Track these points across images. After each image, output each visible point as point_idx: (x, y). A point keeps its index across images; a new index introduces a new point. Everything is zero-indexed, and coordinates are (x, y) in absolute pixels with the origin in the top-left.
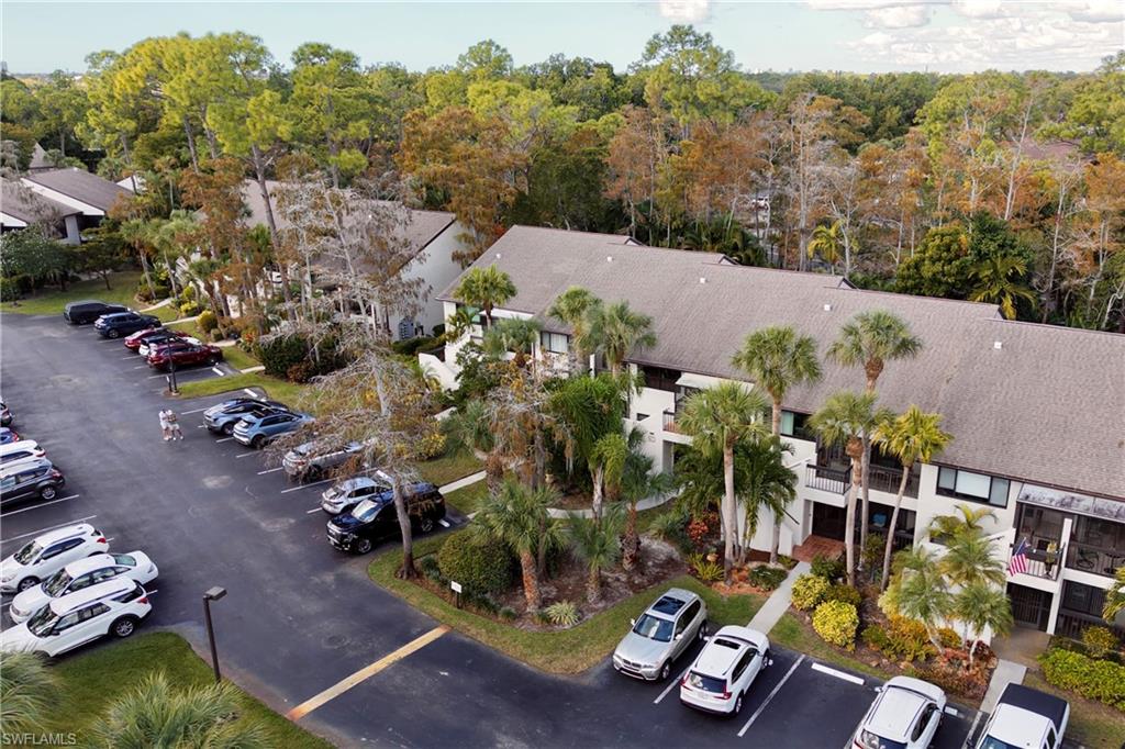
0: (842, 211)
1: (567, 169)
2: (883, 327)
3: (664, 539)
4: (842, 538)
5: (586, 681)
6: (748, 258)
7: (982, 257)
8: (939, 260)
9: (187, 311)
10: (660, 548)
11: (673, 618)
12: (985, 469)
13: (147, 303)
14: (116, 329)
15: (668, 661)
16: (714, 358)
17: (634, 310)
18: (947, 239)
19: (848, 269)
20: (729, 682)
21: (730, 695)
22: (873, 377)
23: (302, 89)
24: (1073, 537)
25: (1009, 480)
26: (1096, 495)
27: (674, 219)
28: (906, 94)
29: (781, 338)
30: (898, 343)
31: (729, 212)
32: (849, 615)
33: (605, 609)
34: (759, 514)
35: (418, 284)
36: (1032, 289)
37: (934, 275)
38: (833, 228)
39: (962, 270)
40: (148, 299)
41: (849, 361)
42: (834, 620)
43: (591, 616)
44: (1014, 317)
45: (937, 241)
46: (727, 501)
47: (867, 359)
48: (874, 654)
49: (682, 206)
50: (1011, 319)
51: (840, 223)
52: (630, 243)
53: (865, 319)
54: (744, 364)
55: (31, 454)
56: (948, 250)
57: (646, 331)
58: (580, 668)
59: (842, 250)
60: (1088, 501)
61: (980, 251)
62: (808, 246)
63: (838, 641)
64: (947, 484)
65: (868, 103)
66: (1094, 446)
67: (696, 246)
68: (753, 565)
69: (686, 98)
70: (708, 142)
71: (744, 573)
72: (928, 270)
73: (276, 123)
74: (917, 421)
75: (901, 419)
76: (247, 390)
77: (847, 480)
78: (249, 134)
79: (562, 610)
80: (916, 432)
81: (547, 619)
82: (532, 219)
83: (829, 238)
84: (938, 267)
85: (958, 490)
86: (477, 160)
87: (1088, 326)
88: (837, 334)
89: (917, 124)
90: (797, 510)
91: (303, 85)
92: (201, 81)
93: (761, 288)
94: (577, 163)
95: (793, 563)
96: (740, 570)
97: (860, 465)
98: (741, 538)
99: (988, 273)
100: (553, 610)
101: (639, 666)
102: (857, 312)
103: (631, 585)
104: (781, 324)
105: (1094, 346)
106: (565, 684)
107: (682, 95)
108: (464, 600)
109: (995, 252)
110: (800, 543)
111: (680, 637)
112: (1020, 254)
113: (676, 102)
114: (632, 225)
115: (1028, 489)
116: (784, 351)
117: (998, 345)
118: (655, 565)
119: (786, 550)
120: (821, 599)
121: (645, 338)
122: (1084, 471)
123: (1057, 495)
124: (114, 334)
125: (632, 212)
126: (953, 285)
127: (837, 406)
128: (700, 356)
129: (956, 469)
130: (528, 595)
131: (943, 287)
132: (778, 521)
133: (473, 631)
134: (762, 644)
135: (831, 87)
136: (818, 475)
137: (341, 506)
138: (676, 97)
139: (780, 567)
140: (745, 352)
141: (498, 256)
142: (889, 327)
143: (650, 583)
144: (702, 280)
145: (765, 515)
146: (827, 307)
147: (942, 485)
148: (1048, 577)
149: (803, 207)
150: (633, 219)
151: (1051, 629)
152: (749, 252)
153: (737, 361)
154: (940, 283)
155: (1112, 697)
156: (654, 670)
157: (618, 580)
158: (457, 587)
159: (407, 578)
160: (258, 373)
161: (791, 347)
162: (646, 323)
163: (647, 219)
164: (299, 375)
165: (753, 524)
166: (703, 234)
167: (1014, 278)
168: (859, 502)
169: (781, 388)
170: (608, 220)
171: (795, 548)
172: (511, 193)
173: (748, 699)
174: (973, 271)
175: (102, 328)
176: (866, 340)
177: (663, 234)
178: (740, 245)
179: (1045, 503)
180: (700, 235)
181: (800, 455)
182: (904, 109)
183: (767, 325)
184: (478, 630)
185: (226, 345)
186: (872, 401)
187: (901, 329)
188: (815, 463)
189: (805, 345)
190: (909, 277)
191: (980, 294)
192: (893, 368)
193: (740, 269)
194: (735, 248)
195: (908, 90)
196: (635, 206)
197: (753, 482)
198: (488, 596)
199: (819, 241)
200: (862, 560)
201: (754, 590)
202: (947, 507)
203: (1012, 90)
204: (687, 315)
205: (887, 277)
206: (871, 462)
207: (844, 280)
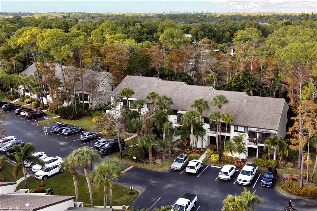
0: (212, 71)
1: (140, 60)
2: (221, 98)
3: (177, 147)
4: (216, 144)
5: (166, 172)
6: (190, 82)
7: (245, 81)
8: (235, 82)
9: (27, 102)
10: (177, 149)
11: (183, 158)
12: (243, 125)
13: (11, 101)
14: (9, 108)
15: (182, 166)
16: (185, 107)
17: (168, 96)
18: (237, 77)
19: (215, 85)
20: (195, 167)
21: (195, 169)
22: (220, 108)
23: (75, 44)
24: (259, 137)
25: (247, 127)
26: (263, 129)
27: (169, 72)
28: (231, 28)
29: (201, 100)
30: (224, 101)
31: (184, 70)
32: (218, 156)
33: (167, 160)
34: (198, 137)
35: (102, 92)
36: (257, 88)
37: (234, 86)
38: (211, 75)
39: (240, 84)
40: (11, 99)
41: (215, 105)
42: (215, 157)
43: (164, 162)
44: (253, 95)
45: (235, 78)
46: (191, 136)
47: (218, 105)
48: (223, 163)
49: (171, 69)
50: (252, 95)
51: (212, 73)
52: (160, 79)
53: (217, 96)
54: (194, 107)
55: (14, 139)
56: (237, 80)
57: (171, 101)
58: (164, 170)
59: (213, 80)
60: (262, 130)
61: (244, 80)
62: (205, 79)
63: (216, 161)
64: (236, 129)
65: (220, 30)
66: (263, 120)
67: (176, 79)
68: (198, 150)
69: (171, 42)
70: (178, 53)
71: (196, 152)
72: (233, 85)
73: (69, 53)
74: (228, 116)
75: (225, 116)
76: (57, 122)
77: (216, 131)
78: (62, 56)
79: (158, 161)
80: (228, 118)
81: (155, 163)
82: (131, 74)
83: (210, 77)
84: (235, 84)
85: (238, 131)
86: (117, 59)
87: (269, 96)
88: (212, 100)
89: (235, 37)
90: (206, 138)
91: (75, 43)
92: (49, 42)
93: (195, 90)
94: (143, 58)
95: (206, 149)
96: (195, 151)
97: (219, 126)
98: (195, 145)
99: (246, 85)
100: (156, 161)
101: (177, 167)
102: (216, 95)
103: (171, 156)
104: (201, 98)
105: (264, 100)
106: (162, 172)
107: (170, 41)
108: (136, 161)
109: (248, 80)
110: (207, 146)
111: (184, 162)
112: (253, 80)
113: (169, 43)
114: (158, 74)
115: (251, 128)
116: (202, 103)
117: (245, 101)
118: (176, 152)
119: (204, 147)
120: (212, 154)
121: (170, 102)
122: (261, 124)
123: (256, 129)
124: (8, 110)
125: (158, 71)
126: (239, 88)
127: (213, 114)
128: (182, 106)
129: (237, 126)
130: (150, 158)
131: (237, 88)
132: (202, 139)
133: (139, 166)
134: (201, 162)
135: (208, 26)
136: (210, 130)
137: (100, 145)
138: (169, 42)
139: (203, 150)
140: (194, 104)
141: (124, 84)
142: (222, 98)
143: (176, 155)
144: (181, 89)
145: (200, 138)
146: (210, 94)
147: (235, 130)
148: (255, 145)
149: (203, 69)
150: (158, 73)
151: (257, 157)
152: (190, 80)
153: (192, 106)
154: (236, 87)
155: (267, 165)
156: (180, 168)
157: (168, 155)
158: (134, 158)
159: (121, 158)
160: (58, 118)
161: (203, 103)
162: (171, 99)
163: (162, 72)
164: (71, 118)
165: (197, 140)
166: (178, 76)
167: (252, 86)
168: (219, 135)
169: (202, 111)
170: (151, 73)
171: (206, 147)
172: (126, 67)
173: (199, 171)
174: (243, 84)
175: (5, 108)
176: (218, 101)
177: (166, 76)
178: (187, 79)
179: (254, 131)
180: (176, 76)
181: (206, 126)
182: (231, 33)
183: (198, 98)
184: (140, 165)
185: (44, 111)
186: (220, 112)
187: (224, 98)
188: (209, 127)
189: (206, 102)
190: (229, 86)
191: (245, 90)
192: (224, 106)
193: (189, 86)
194: (186, 79)
195: (231, 27)
196: (159, 69)
197: (197, 130)
198: (141, 160)
199: (207, 78)
200: (220, 147)
201: (198, 155)
202: (236, 134)
203: (257, 33)
204: (178, 97)
205: (224, 86)
206: (221, 126)
207: (214, 88)
